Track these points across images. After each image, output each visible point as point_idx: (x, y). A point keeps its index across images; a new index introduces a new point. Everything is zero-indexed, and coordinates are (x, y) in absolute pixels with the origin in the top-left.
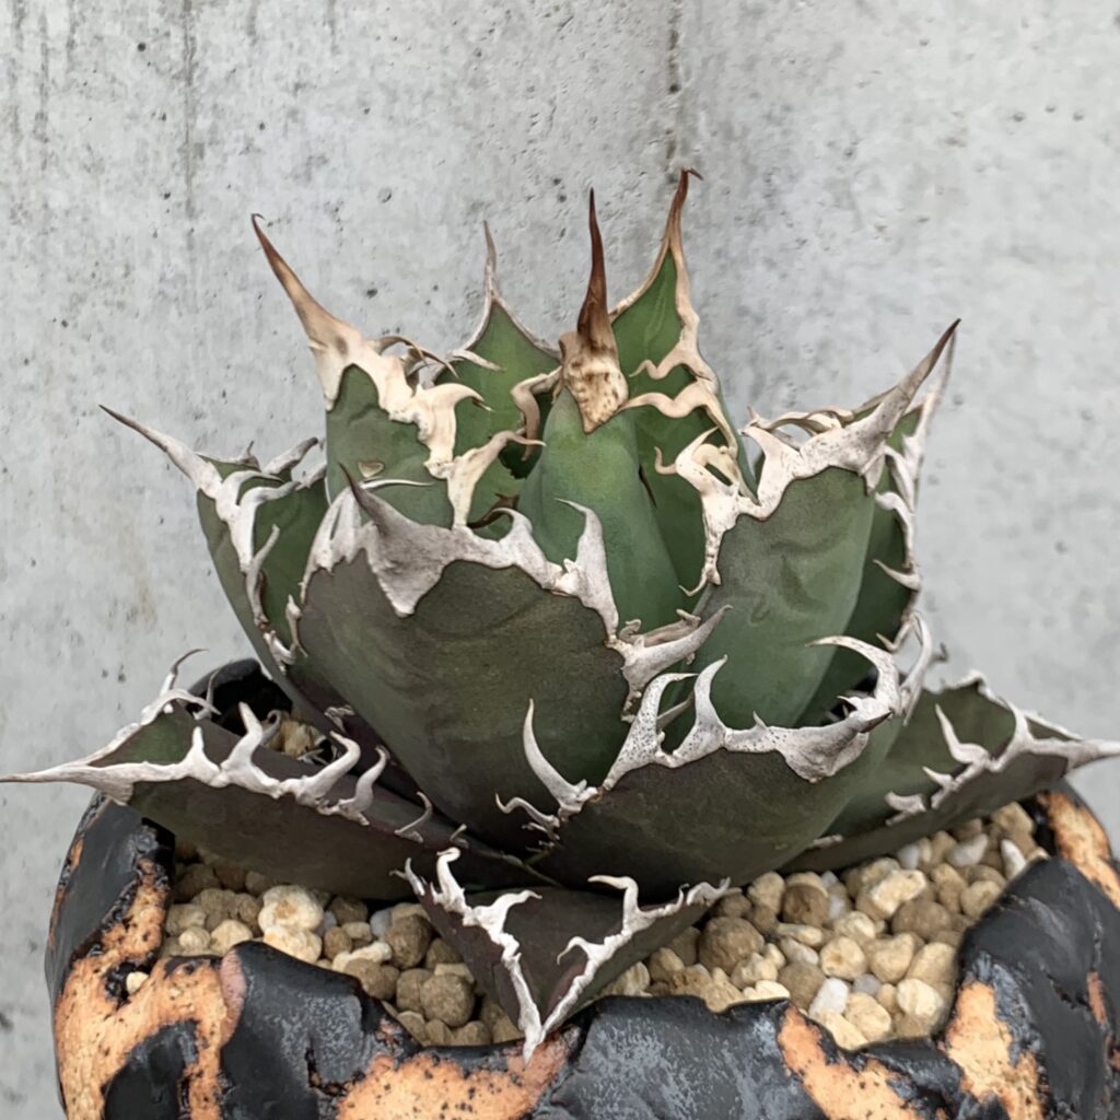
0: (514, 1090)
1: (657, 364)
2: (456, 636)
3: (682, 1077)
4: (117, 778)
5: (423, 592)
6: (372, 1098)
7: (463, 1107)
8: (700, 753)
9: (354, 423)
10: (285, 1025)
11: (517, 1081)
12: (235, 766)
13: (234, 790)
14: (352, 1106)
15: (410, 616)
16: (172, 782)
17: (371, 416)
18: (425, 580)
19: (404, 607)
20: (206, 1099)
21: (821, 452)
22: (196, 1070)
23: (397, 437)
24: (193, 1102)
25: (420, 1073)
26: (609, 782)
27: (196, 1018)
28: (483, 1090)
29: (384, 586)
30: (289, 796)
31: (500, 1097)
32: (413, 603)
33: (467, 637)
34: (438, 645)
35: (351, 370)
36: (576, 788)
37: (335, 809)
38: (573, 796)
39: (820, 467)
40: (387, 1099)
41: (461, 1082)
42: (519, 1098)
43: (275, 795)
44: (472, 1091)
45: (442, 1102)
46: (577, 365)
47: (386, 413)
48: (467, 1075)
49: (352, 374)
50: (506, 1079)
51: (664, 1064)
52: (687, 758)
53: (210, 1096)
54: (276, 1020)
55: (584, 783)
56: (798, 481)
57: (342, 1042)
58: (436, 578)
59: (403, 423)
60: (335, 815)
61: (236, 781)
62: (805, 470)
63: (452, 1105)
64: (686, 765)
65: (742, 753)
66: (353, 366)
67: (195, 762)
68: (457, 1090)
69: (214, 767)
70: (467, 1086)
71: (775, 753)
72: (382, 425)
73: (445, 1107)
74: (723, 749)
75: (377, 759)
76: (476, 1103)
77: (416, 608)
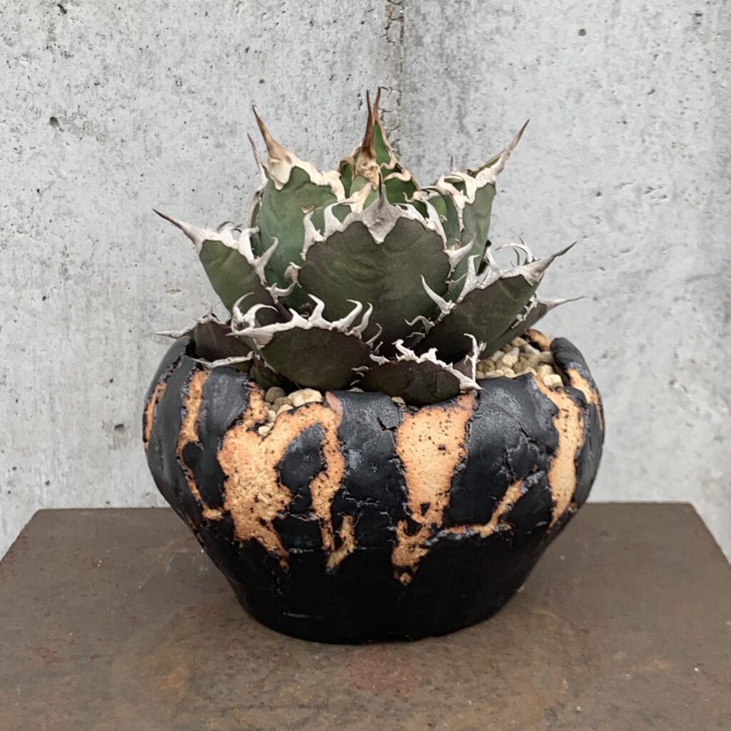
0: (464, 412)
1: (388, 163)
2: (396, 251)
3: (514, 399)
4: (267, 332)
5: (388, 232)
6: (409, 429)
7: (447, 421)
8: (493, 281)
9: (297, 192)
10: (365, 411)
11: (463, 408)
12: (315, 318)
13: (315, 329)
14: (402, 433)
15: (382, 243)
16: (290, 330)
17: (307, 186)
18: (389, 227)
19: (379, 239)
20: (334, 451)
21: (484, 178)
22: (326, 441)
23: (321, 193)
24: (327, 454)
25: (425, 414)
26: (461, 299)
27: (320, 421)
28: (452, 414)
29: (372, 232)
30: (335, 329)
31: (460, 415)
32: (384, 238)
33: (400, 251)
34: (389, 255)
35: (295, 169)
36: (448, 304)
37: (352, 332)
38: (447, 307)
39: (485, 183)
40: (415, 427)
41: (444, 413)
42: (466, 415)
43: (330, 329)
44: (449, 415)
45: (438, 422)
46: (365, 164)
47: (314, 184)
48: (445, 410)
49: (295, 170)
50: (460, 409)
51: (507, 396)
52: (488, 284)
53: (336, 449)
54: (361, 410)
55: (451, 301)
56: (479, 189)
57: (390, 412)
58: (394, 225)
59: (324, 186)
60: (352, 335)
61: (316, 326)
62: (481, 185)
63: (443, 422)
64: (489, 287)
65: (508, 278)
66: (296, 167)
67: (297, 320)
68: (443, 416)
69: (305, 320)
70: (446, 414)
71: (521, 276)
72: (313, 188)
73: (441, 423)
74: (501, 279)
75: (369, 306)
76: (451, 419)
77: (385, 240)
